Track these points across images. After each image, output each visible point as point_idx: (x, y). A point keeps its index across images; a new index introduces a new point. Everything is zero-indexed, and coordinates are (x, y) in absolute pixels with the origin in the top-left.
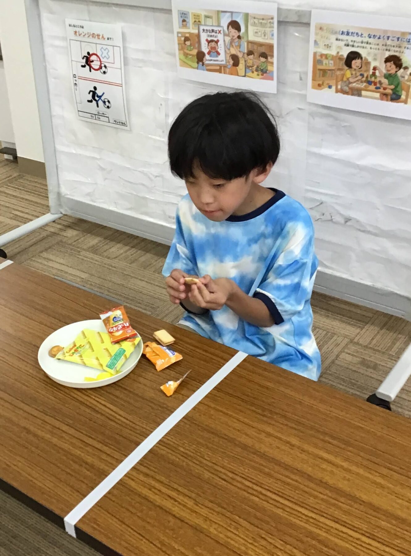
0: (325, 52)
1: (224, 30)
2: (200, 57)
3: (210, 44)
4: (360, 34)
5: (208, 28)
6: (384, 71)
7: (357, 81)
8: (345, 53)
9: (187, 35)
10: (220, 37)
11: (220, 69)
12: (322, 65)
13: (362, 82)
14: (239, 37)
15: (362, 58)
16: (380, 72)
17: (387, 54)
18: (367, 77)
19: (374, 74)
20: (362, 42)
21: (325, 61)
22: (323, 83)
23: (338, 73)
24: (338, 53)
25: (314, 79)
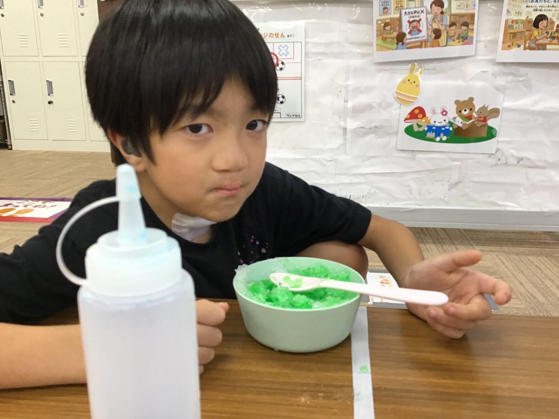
0: (515, 18)
1: (426, 10)
2: (401, 37)
3: (411, 24)
5: (410, 10)
7: (543, 37)
10: (423, 16)
11: (421, 45)
12: (513, 28)
15: (547, 19)
19: (557, 30)
20: (548, 7)
21: (515, 26)
22: (513, 44)
23: (527, 33)
24: (528, 17)
25: (504, 42)
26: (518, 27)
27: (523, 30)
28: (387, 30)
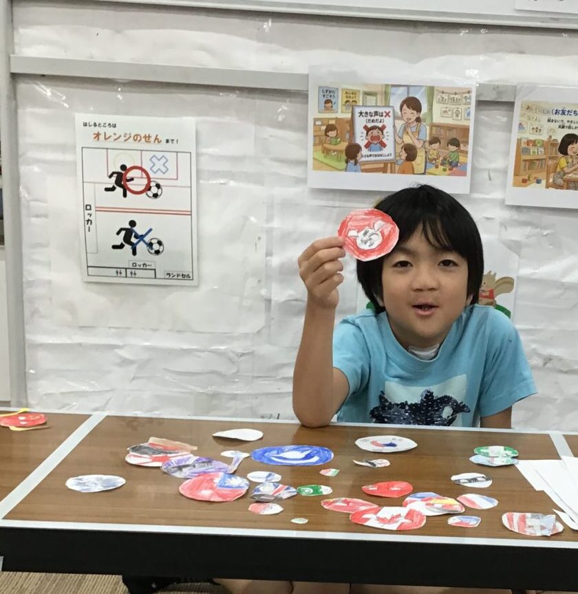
0: (532, 138)
1: (394, 112)
2: (352, 152)
3: (370, 132)
5: (368, 110)
7: (575, 170)
8: (559, 136)
9: (332, 122)
10: (388, 122)
11: (385, 167)
12: (530, 155)
14: (418, 120)
21: (532, 149)
22: (529, 177)
23: (550, 162)
24: (550, 137)
25: (516, 174)
26: (536, 151)
27: (544, 157)
28: (331, 138)
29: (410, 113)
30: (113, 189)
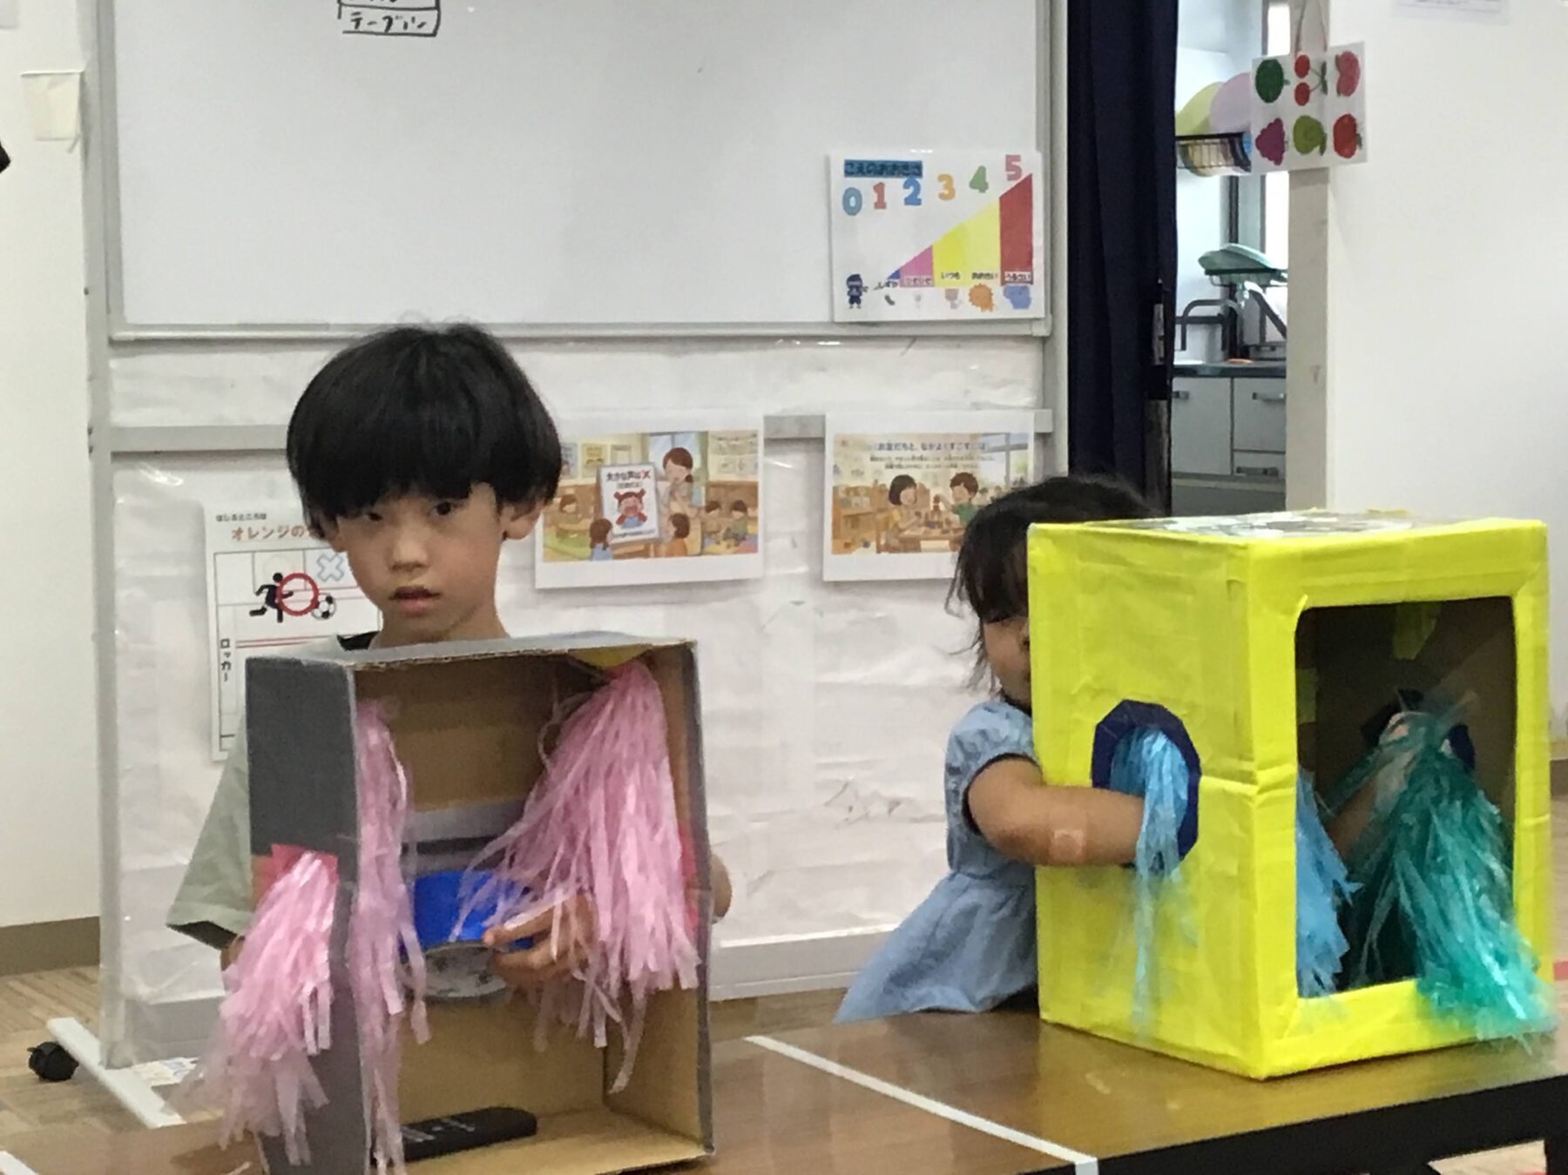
0: (854, 483)
1: (656, 471)
2: (600, 532)
3: (623, 502)
4: (909, 445)
5: (620, 471)
6: (952, 502)
7: (913, 524)
8: (887, 479)
10: (648, 485)
11: (646, 550)
12: (850, 506)
13: (920, 526)
14: (689, 479)
15: (915, 485)
16: (946, 503)
17: (953, 473)
18: (927, 516)
19: (936, 508)
20: (913, 458)
21: (855, 500)
22: (853, 540)
23: (880, 517)
24: (876, 481)
25: (835, 536)
26: (860, 502)
27: (871, 509)
28: (569, 514)
29: (679, 471)
30: (262, 612)
